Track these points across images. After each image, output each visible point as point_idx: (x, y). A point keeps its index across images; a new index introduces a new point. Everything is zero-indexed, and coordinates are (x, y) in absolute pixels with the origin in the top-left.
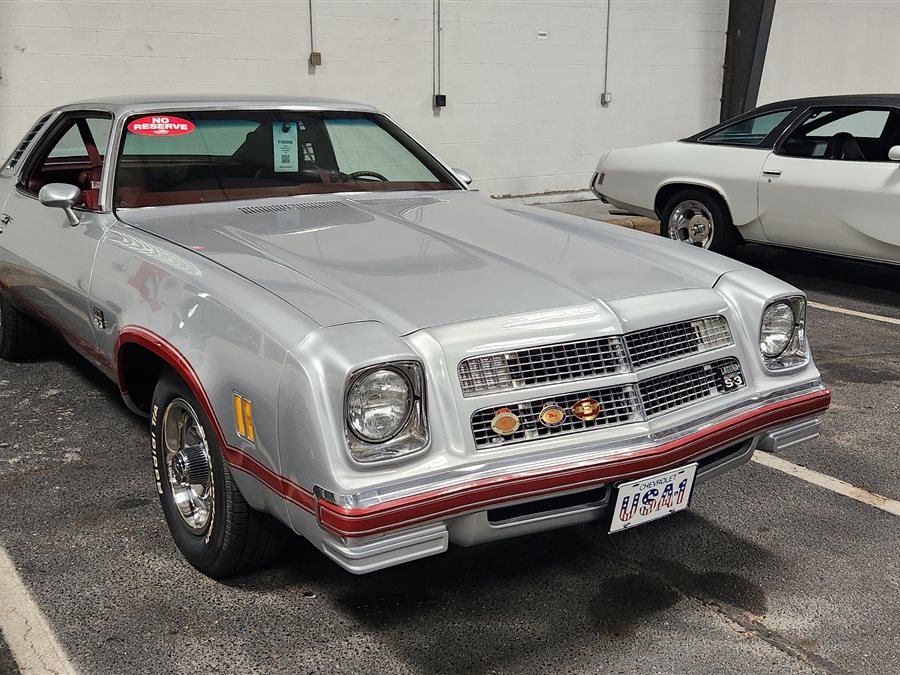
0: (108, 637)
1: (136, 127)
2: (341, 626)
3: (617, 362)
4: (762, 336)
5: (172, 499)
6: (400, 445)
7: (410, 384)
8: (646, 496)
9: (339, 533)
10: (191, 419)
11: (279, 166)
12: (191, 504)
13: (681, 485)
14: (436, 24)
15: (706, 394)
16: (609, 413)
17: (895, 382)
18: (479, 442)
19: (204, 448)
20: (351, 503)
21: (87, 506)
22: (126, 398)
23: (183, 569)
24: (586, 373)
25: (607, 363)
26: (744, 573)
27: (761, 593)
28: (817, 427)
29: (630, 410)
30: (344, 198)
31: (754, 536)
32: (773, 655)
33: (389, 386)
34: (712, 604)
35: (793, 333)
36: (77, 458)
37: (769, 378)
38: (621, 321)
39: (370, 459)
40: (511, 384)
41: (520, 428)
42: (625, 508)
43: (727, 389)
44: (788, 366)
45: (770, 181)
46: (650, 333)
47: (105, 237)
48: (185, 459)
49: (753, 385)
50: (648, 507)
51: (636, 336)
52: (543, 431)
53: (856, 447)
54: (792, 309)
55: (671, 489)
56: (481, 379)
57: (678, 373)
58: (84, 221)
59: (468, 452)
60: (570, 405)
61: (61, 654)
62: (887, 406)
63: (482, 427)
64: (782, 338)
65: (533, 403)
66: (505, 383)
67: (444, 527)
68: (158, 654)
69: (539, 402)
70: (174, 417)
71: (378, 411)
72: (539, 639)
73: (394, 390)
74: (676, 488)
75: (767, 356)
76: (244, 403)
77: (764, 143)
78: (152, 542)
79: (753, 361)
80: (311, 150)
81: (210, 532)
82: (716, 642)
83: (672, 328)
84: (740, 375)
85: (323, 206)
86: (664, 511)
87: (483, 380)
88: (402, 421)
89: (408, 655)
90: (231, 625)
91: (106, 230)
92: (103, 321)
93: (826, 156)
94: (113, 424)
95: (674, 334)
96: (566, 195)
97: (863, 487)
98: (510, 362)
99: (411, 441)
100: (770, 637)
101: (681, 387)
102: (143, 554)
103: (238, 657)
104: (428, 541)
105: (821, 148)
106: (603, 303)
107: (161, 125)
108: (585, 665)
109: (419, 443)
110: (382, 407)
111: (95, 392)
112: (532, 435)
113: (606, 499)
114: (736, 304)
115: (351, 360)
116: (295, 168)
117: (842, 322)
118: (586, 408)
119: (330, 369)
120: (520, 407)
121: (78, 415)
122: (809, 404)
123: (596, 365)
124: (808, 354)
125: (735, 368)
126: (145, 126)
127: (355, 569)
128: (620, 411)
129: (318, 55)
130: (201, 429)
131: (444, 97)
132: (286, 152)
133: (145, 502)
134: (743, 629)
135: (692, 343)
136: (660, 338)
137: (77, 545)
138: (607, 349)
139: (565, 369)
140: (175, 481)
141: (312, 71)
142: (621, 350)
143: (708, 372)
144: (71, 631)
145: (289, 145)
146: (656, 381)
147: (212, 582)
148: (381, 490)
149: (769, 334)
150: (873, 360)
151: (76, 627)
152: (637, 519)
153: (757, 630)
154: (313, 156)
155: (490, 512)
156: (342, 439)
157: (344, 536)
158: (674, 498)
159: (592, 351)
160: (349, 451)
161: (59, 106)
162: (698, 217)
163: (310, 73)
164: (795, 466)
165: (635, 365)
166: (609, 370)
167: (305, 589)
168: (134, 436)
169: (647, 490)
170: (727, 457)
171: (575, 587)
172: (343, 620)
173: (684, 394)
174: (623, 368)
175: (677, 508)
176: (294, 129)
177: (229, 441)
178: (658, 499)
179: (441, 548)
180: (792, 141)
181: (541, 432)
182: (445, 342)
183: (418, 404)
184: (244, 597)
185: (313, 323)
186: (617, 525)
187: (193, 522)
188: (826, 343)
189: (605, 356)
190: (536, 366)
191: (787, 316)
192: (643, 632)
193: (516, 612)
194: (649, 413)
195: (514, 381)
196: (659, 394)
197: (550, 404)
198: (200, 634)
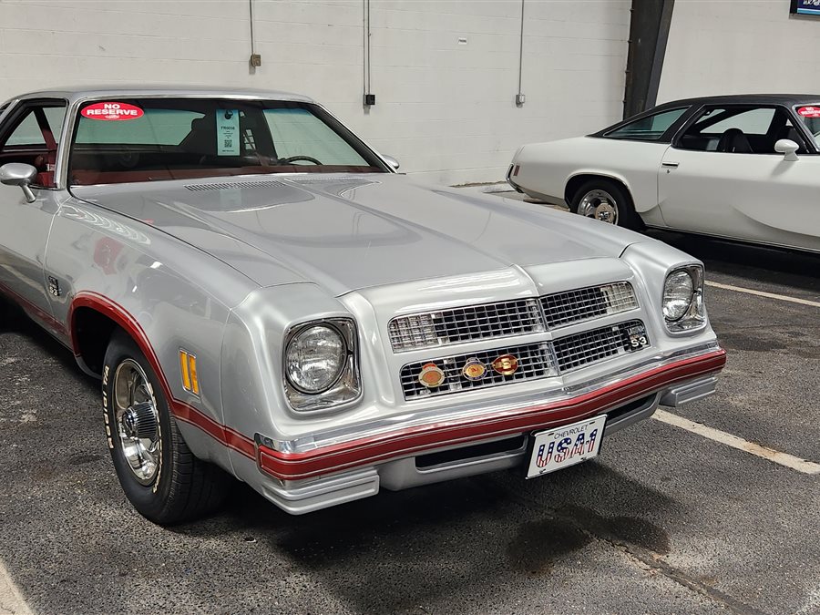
0: (62, 579)
1: (88, 112)
2: (280, 567)
3: (534, 321)
4: (664, 300)
5: (122, 453)
6: (335, 396)
7: (344, 339)
8: (560, 444)
9: (279, 477)
10: (140, 378)
11: (222, 150)
12: (139, 457)
13: (592, 435)
14: (366, 29)
15: (615, 352)
16: (526, 368)
17: (782, 350)
18: (408, 394)
19: (152, 404)
20: (289, 449)
21: (42, 462)
22: (79, 361)
23: (133, 518)
24: (505, 332)
25: (524, 323)
26: (649, 517)
27: (664, 534)
28: (714, 384)
29: (546, 366)
30: (282, 178)
31: (657, 485)
32: (676, 590)
33: (324, 342)
34: (620, 545)
35: (692, 299)
36: (33, 419)
37: (671, 339)
38: (537, 285)
39: (307, 408)
40: (436, 342)
41: (445, 382)
42: (541, 456)
43: (633, 349)
44: (688, 329)
45: (668, 172)
46: (563, 296)
47: (60, 212)
48: (134, 415)
49: (656, 345)
50: (562, 454)
51: (550, 299)
52: (466, 383)
53: (748, 406)
54: (691, 277)
55: (583, 438)
56: (409, 336)
57: (589, 333)
58: (39, 198)
59: (397, 403)
60: (491, 360)
61: (18, 595)
62: (775, 371)
63: (410, 380)
64: (683, 303)
65: (457, 359)
66: (431, 340)
67: (375, 471)
68: (109, 593)
69: (463, 358)
70: (125, 377)
71: (314, 364)
72: (463, 577)
73: (329, 345)
74: (587, 438)
75: (668, 320)
76: (189, 358)
77: (664, 138)
78: (103, 494)
79: (656, 324)
80: (252, 140)
81: (158, 482)
82: (624, 579)
83: (584, 292)
84: (645, 336)
85: (263, 185)
86: (577, 459)
87: (412, 337)
88: (337, 373)
89: (342, 592)
90: (177, 568)
91: (60, 205)
92: (57, 289)
93: (719, 150)
94: (67, 388)
95: (585, 298)
96: (484, 187)
97: (755, 441)
98: (435, 321)
99: (345, 393)
100: (672, 573)
101: (592, 346)
102: (95, 504)
103: (183, 596)
104: (360, 485)
105: (714, 143)
106: (521, 269)
107: (112, 111)
108: (505, 600)
109: (353, 394)
110: (318, 361)
111: (51, 360)
112: (456, 388)
113: (523, 447)
114: (640, 272)
115: (289, 318)
116: (237, 152)
117: (734, 298)
118: (505, 363)
119: (270, 325)
120: (445, 362)
121: (34, 381)
122: (707, 363)
123: (514, 324)
124: (705, 318)
125: (640, 329)
126: (97, 112)
127: (293, 510)
128: (536, 367)
129: (258, 57)
130: (149, 387)
131: (374, 96)
132: (229, 137)
133: (97, 458)
134: (648, 567)
135: (601, 306)
136: (572, 301)
137: (32, 496)
138: (524, 310)
139: (486, 328)
140: (125, 436)
141: (252, 72)
142: (536, 312)
143: (615, 333)
144: (26, 574)
145: (231, 131)
146: (568, 340)
147: (159, 529)
148: (317, 436)
149: (670, 300)
150: (762, 331)
151: (32, 570)
152: (552, 466)
153: (660, 567)
154: (254, 145)
155: (417, 458)
156: (280, 387)
157: (283, 479)
158: (586, 447)
159: (510, 311)
160: (288, 402)
161: (18, 95)
162: (604, 205)
163: (250, 73)
164: (694, 423)
165: (550, 325)
166: (526, 329)
167: (246, 534)
168: (86, 400)
169: (561, 438)
170: (634, 411)
171: (496, 531)
172: (282, 562)
173: (594, 352)
174: (539, 327)
175: (588, 456)
176: (236, 116)
177: (176, 395)
178: (571, 447)
179: (372, 491)
180: (687, 137)
181: (464, 386)
182: (376, 302)
183: (351, 359)
184: (189, 542)
185: (253, 284)
186: (533, 471)
187: (141, 474)
188: (720, 316)
189: (522, 316)
190: (459, 325)
191: (687, 284)
192: (558, 570)
193: (441, 553)
194: (562, 369)
195: (439, 339)
196: (572, 352)
197: (472, 360)
198: (148, 575)
